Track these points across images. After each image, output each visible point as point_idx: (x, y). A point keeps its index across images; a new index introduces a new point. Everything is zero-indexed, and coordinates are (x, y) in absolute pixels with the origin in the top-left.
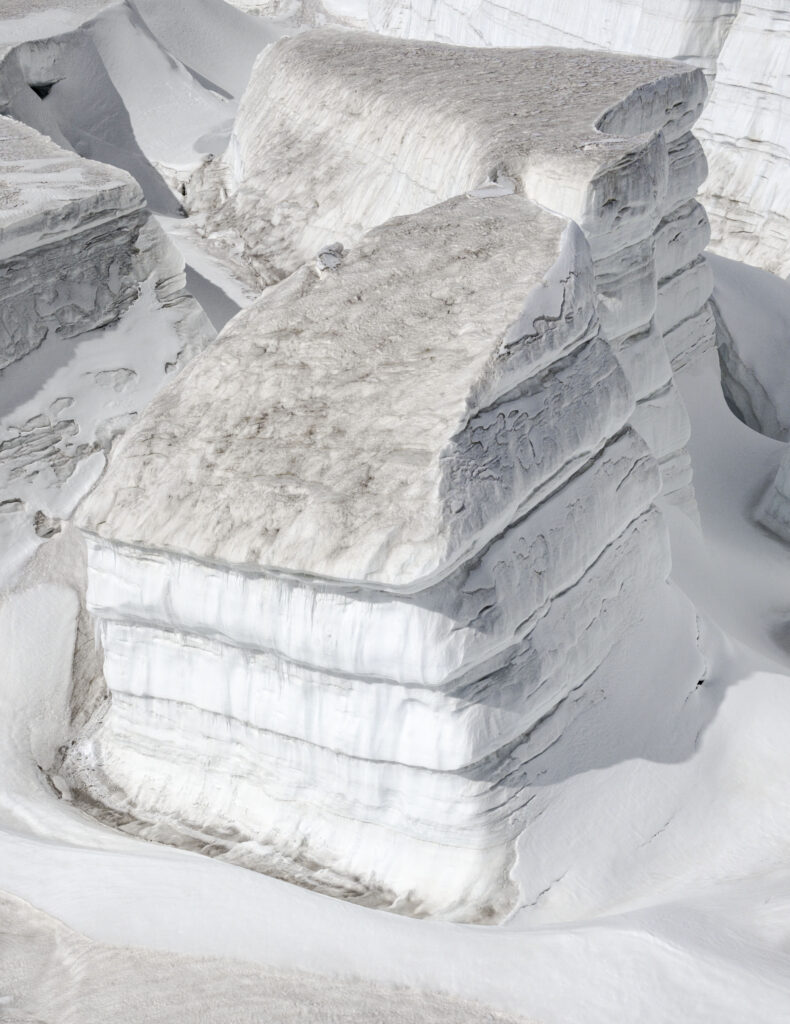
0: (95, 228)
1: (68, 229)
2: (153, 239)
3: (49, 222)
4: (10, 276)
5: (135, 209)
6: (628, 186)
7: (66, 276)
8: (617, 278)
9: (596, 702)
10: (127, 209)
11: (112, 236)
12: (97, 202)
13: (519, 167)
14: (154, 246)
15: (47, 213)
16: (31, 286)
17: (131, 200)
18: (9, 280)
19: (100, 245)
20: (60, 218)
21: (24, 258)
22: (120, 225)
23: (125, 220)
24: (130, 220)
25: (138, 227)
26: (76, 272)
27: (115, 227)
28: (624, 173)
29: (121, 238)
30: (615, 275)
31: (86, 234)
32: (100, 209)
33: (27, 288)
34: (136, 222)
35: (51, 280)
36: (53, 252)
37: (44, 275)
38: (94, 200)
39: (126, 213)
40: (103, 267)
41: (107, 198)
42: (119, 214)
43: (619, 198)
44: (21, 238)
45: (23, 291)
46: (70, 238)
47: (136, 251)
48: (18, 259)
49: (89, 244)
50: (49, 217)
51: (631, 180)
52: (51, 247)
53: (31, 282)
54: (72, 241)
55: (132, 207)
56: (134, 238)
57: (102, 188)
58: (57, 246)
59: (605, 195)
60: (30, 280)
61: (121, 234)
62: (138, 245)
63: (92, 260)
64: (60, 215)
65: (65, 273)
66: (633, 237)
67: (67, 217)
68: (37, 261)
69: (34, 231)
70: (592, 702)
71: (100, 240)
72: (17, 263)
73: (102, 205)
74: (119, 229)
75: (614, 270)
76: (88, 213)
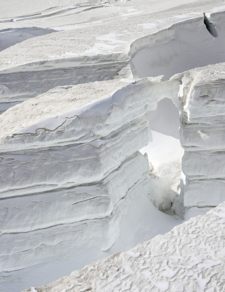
0: (105, 65)
1: (93, 63)
2: (126, 72)
3: (85, 60)
4: (64, 73)
5: (124, 61)
6: (216, 92)
7: (86, 77)
8: (210, 126)
9: (14, 281)
10: (120, 61)
11: (110, 68)
12: (109, 57)
13: (195, 75)
14: (126, 74)
15: (86, 57)
16: (71, 77)
17: (122, 58)
18: (63, 74)
19: (104, 70)
20: (90, 59)
21: (73, 69)
22: (115, 65)
23: (118, 64)
24: (120, 64)
25: (123, 67)
26: (91, 77)
27: (113, 65)
28: (215, 86)
29: (114, 69)
30: (209, 125)
31: (100, 66)
32: (109, 59)
33: (69, 78)
34: (122, 65)
35: (80, 77)
36: (85, 69)
37: (78, 75)
38: (108, 56)
39: (119, 62)
40: (102, 77)
41: (113, 56)
42: (116, 62)
43: (210, 95)
44: (71, 62)
45: (67, 78)
46: (94, 66)
47: (118, 74)
48: (71, 68)
49: (100, 69)
50: (86, 58)
51: (218, 90)
52: (86, 67)
53: (71, 76)
54: (94, 67)
55: (122, 60)
56: (119, 70)
57: (113, 53)
58: (88, 67)
59: (201, 93)
60: (71, 75)
61: (114, 68)
62: (120, 73)
63: (99, 74)
64: (90, 58)
65: (86, 76)
66: (219, 112)
67: (93, 59)
68: (77, 70)
69: (78, 61)
70: (13, 280)
71: (105, 68)
72: (70, 69)
73: (110, 58)
74: (115, 66)
75: (208, 123)
76: (104, 59)
